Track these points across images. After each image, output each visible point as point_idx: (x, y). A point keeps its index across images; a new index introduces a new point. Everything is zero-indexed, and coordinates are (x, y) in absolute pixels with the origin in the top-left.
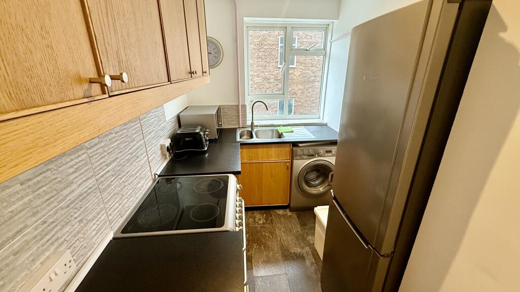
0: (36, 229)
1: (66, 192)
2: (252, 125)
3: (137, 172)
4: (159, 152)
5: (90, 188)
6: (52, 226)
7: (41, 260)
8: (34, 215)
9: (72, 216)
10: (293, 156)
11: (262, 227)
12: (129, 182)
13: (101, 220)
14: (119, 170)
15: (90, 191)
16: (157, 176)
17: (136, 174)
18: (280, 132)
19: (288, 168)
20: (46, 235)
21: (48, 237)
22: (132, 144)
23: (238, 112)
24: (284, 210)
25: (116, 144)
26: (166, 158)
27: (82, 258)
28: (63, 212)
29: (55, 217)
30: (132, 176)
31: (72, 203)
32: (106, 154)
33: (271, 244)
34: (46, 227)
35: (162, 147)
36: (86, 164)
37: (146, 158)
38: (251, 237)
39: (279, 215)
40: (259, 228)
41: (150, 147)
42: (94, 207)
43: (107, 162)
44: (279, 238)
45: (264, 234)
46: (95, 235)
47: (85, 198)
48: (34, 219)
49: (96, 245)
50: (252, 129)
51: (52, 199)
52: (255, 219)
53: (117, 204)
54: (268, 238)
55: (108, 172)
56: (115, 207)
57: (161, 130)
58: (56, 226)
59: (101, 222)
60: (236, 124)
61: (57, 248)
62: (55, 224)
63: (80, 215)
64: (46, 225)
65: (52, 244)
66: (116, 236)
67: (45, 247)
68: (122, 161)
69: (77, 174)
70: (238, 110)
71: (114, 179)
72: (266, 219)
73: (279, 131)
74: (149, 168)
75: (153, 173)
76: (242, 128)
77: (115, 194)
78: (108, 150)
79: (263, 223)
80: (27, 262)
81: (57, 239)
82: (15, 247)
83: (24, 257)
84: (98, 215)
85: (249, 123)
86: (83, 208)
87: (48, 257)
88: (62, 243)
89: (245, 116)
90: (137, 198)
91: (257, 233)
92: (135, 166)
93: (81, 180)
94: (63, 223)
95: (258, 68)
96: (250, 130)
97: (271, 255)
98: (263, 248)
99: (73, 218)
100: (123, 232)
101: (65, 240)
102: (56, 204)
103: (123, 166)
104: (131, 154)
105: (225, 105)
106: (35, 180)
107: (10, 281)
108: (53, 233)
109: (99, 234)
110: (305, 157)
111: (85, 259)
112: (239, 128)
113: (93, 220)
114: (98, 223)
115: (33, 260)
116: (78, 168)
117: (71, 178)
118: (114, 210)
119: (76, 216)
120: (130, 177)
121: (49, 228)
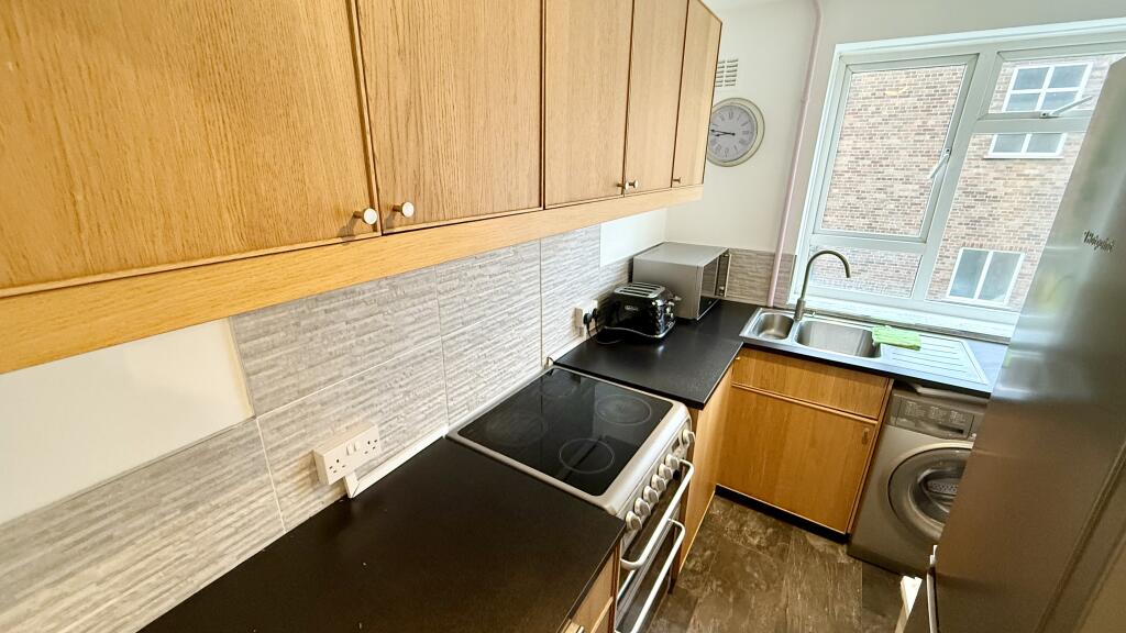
0: (351, 382)
1: (396, 347)
2: (799, 308)
3: (515, 345)
4: (569, 321)
5: (430, 351)
6: (369, 386)
7: (348, 424)
8: (353, 364)
9: (396, 382)
10: (888, 412)
11: (750, 553)
12: (495, 359)
13: (435, 402)
14: (482, 335)
15: (428, 355)
16: (551, 363)
17: (511, 348)
18: (876, 339)
19: (865, 440)
20: (360, 394)
21: (361, 399)
22: (515, 298)
23: (772, 270)
24: (832, 543)
25: (486, 293)
26: (581, 335)
27: (396, 444)
28: (387, 373)
29: (375, 376)
30: (503, 349)
31: (400, 364)
32: (465, 305)
33: (755, 604)
34: (362, 385)
35: (577, 312)
36: (430, 316)
37: (539, 326)
38: (714, 562)
39: (812, 548)
40: (742, 552)
41: (550, 310)
42: (429, 379)
43: (465, 319)
44: (784, 600)
45: (748, 569)
46: (422, 420)
47: (420, 362)
48: (350, 370)
49: (420, 436)
50: (796, 316)
51: (377, 352)
52: (742, 525)
53: (467, 388)
54: (753, 585)
55: (463, 334)
56: (462, 390)
57: (583, 282)
58: (375, 388)
59: (435, 405)
60: (761, 297)
61: (367, 417)
62: (372, 385)
63: (407, 384)
64: (362, 382)
65: (364, 409)
66: (452, 436)
67: (355, 410)
68: (489, 323)
69: (416, 326)
70: (772, 265)
71: (471, 348)
72: (771, 542)
73: (874, 337)
74: (538, 344)
75: (545, 356)
76: (774, 308)
77: (466, 371)
78: (471, 300)
79: (759, 547)
80: (332, 419)
81: (372, 405)
82: (324, 395)
83: (332, 411)
84: (434, 392)
85: (793, 300)
86: (414, 377)
87: (356, 424)
88: (376, 414)
89: (786, 282)
90: (504, 388)
91: (733, 559)
92: (511, 334)
93: (420, 337)
94: (383, 388)
95: (915, 159)
96: (792, 317)
97: (743, 626)
98: (731, 600)
99: (397, 385)
100: (461, 433)
101: (380, 411)
102: (379, 359)
103: (491, 331)
104: (510, 314)
105: (742, 251)
106: (362, 322)
107: (311, 434)
108: (368, 396)
109: (428, 421)
110: (931, 429)
111: (400, 448)
112: (766, 307)
113: (424, 398)
114: (431, 404)
115: (339, 420)
116: (419, 318)
117: (407, 329)
118: (459, 395)
119: (402, 383)
120: (500, 350)
121: (365, 388)
